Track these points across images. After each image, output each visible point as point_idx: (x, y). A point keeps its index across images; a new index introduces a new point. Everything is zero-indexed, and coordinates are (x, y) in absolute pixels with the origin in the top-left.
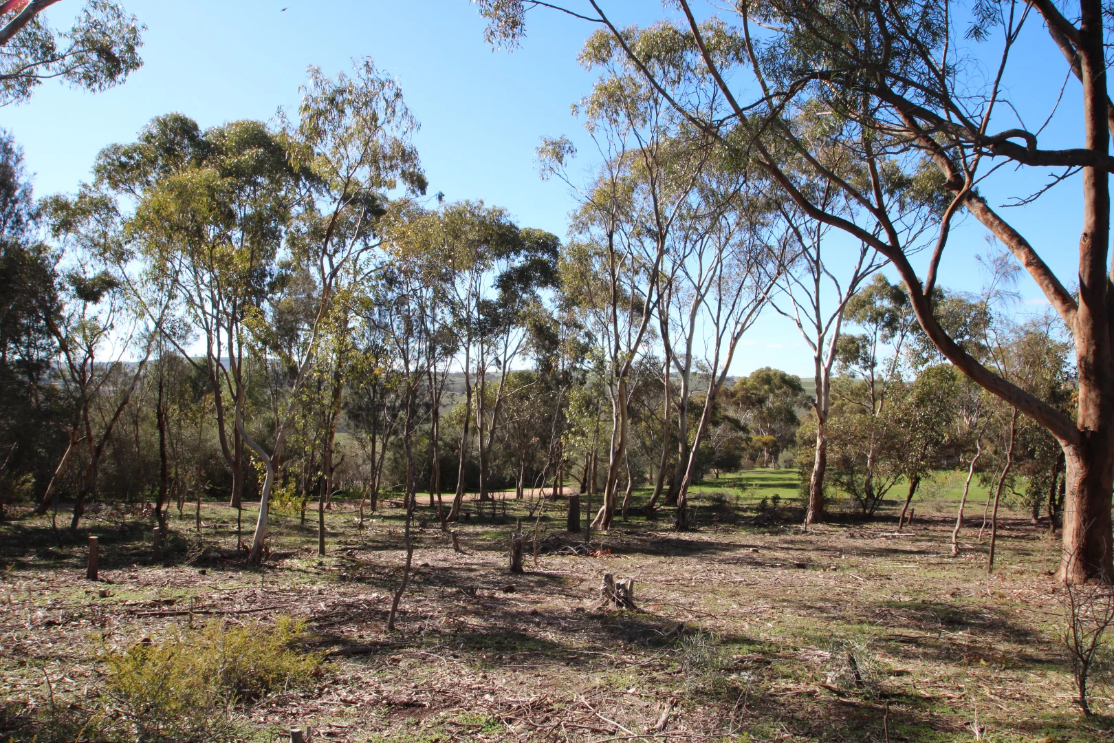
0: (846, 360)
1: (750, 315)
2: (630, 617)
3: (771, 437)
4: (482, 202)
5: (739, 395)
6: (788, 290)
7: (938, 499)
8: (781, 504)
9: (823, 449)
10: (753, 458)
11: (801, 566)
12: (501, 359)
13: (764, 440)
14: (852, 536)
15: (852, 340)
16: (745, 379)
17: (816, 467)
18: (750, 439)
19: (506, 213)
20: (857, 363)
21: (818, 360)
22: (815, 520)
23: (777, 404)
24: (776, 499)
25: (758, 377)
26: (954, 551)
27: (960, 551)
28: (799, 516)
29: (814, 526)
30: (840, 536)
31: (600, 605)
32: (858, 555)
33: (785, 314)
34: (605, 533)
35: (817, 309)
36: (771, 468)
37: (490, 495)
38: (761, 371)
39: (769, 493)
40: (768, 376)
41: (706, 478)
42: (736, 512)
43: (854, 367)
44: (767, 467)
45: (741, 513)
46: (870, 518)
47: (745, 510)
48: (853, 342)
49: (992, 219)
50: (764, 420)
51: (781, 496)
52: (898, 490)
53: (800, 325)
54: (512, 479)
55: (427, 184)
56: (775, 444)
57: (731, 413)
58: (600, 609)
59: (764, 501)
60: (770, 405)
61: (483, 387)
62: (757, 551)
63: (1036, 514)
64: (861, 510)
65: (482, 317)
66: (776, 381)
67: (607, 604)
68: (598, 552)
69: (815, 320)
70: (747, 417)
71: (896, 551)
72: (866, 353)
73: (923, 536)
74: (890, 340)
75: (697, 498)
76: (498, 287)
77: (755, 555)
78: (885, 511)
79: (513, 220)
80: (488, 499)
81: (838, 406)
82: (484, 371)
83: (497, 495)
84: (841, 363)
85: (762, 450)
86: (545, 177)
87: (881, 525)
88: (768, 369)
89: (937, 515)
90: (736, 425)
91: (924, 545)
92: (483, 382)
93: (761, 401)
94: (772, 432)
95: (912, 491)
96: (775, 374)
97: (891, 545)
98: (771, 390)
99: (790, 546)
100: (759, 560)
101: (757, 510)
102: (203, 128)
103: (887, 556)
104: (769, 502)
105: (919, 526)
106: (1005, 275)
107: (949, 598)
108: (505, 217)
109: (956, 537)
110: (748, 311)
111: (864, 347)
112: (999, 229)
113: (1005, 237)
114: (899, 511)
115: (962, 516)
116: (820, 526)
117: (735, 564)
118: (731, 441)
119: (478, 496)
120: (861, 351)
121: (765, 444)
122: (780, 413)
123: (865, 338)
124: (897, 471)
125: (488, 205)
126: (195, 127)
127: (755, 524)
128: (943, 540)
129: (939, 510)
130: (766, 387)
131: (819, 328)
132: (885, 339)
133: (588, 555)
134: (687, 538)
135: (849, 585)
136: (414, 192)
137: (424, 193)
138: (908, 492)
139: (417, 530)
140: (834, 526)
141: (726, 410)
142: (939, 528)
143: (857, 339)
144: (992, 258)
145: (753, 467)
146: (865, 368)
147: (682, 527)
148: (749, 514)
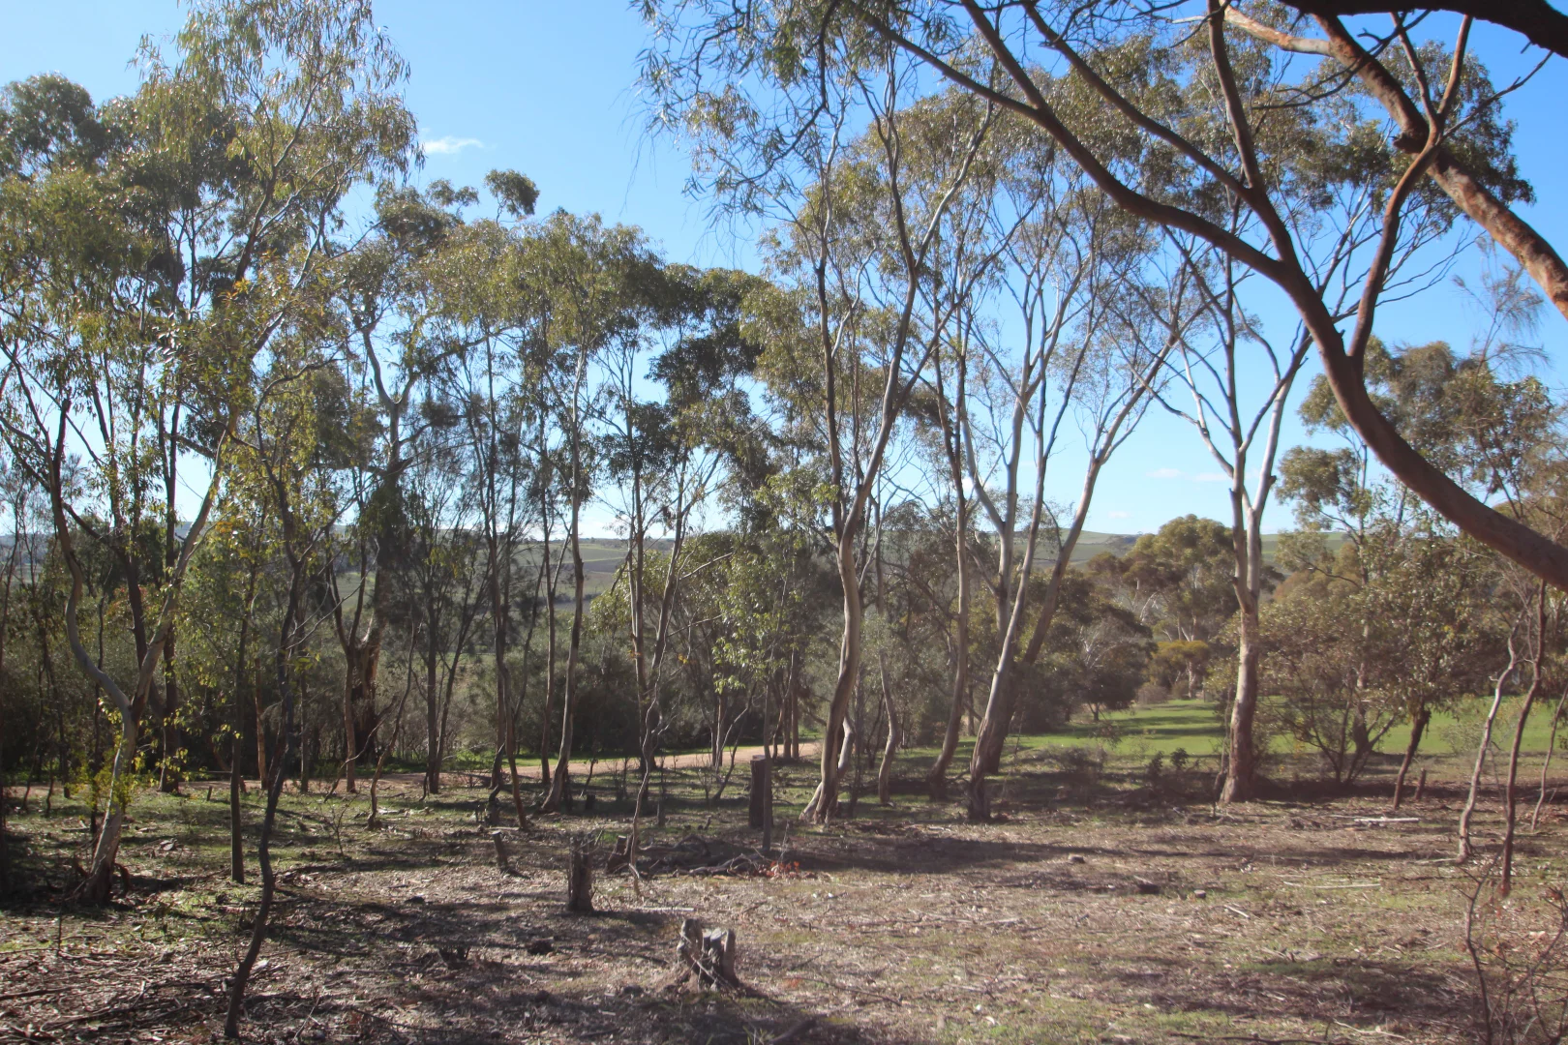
0: (1313, 498)
1: (1121, 417)
2: (720, 1005)
3: (1201, 644)
4: (598, 218)
5: (1136, 566)
6: (1186, 374)
8: (1189, 763)
9: (1251, 663)
10: (1167, 683)
11: (1151, 888)
12: (673, 509)
13: (1186, 648)
14: (1299, 825)
15: (1324, 459)
16: (1151, 537)
17: (1239, 696)
18: (1153, 647)
19: (640, 236)
20: (1336, 503)
21: (1238, 494)
22: (1239, 797)
23: (1208, 583)
24: (1179, 756)
25: (1172, 533)
26: (1462, 853)
27: (1474, 852)
28: (1212, 789)
29: (1238, 807)
30: (1275, 826)
31: (672, 982)
32: (1279, 863)
33: (1178, 413)
34: (820, 829)
35: (1232, 400)
36: (1199, 699)
37: (658, 761)
38: (1178, 522)
39: (1170, 746)
40: (1192, 531)
41: (1075, 721)
42: (1103, 782)
43: (1329, 509)
44: (1194, 697)
45: (1111, 785)
47: (1120, 779)
48: (1327, 464)
49: (1484, 206)
50: (1186, 611)
51: (1188, 751)
52: (1396, 736)
53: (1206, 432)
54: (705, 730)
55: (536, 194)
56: (1204, 655)
57: (1121, 602)
58: (669, 989)
59: (1157, 761)
60: (1197, 584)
61: (640, 561)
62: (1080, 861)
64: (1332, 775)
65: (635, 433)
66: (1207, 540)
67: (687, 978)
68: (774, 869)
69: (1230, 424)
70: (1148, 606)
72: (1351, 483)
73: (1434, 821)
76: (659, 376)
77: (1073, 869)
79: (654, 248)
80: (654, 767)
81: (1318, 584)
82: (641, 532)
83: (669, 762)
84: (1305, 503)
85: (1183, 668)
86: (703, 166)
87: (1362, 802)
88: (1193, 518)
90: (1127, 621)
91: (1422, 840)
92: (641, 552)
93: (1176, 577)
94: (1200, 633)
95: (1416, 736)
96: (1204, 528)
97: (1360, 842)
98: (1197, 558)
99: (1165, 848)
100: (1079, 878)
101: (1143, 777)
102: (98, 101)
103: (1336, 863)
104: (1167, 762)
105: (1435, 803)
106: (1514, 313)
107: (1396, 954)
108: (640, 243)
109: (1468, 825)
110: (1120, 408)
111: (1347, 472)
112: (1499, 224)
113: (1509, 238)
114: (1392, 774)
115: (1478, 782)
116: (1248, 807)
117: (1028, 886)
118: (1122, 650)
119: (634, 763)
120: (1343, 480)
121: (1189, 655)
122: (1216, 599)
123: (1347, 456)
125: (608, 223)
126: (85, 99)
127: (1126, 806)
130: (1188, 551)
131: (1236, 434)
133: (754, 873)
134: (975, 836)
135: (1218, 929)
136: (513, 209)
137: (530, 210)
138: (1408, 740)
139: (474, 830)
140: (1274, 807)
141: (1110, 595)
143: (1334, 458)
144: (1490, 283)
145: (1164, 699)
146: (1351, 511)
147: (978, 816)
148: (1127, 786)
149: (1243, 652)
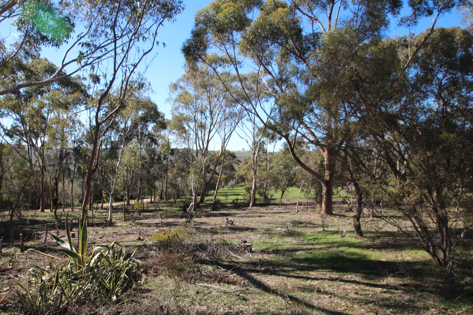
3: (225, 176)
5: (215, 160)
7: (288, 197)
8: (239, 201)
9: (255, 183)
11: (260, 216)
13: (223, 177)
14: (266, 210)
17: (253, 189)
22: (253, 206)
23: (227, 163)
24: (237, 199)
27: (298, 211)
28: (247, 205)
30: (263, 210)
33: (243, 138)
36: (226, 188)
39: (235, 197)
44: (224, 187)
46: (269, 204)
47: (227, 204)
52: (277, 195)
53: (247, 142)
56: (227, 179)
58: (226, 226)
59: (234, 200)
63: (317, 201)
64: (266, 202)
66: (227, 154)
67: (228, 225)
68: (203, 217)
71: (281, 213)
73: (286, 208)
74: (272, 143)
75: (208, 200)
77: (246, 215)
78: (273, 202)
85: (222, 182)
87: (273, 206)
89: (288, 203)
91: (288, 211)
94: (225, 174)
95: (282, 195)
97: (278, 211)
101: (231, 204)
103: (279, 214)
105: (284, 206)
114: (277, 202)
115: (298, 202)
116: (255, 207)
121: (223, 179)
124: (277, 188)
128: (292, 209)
129: (288, 201)
132: (270, 142)
133: (200, 218)
140: (260, 207)
142: (290, 206)
147: (215, 210)
148: (229, 205)
149: (254, 181)
